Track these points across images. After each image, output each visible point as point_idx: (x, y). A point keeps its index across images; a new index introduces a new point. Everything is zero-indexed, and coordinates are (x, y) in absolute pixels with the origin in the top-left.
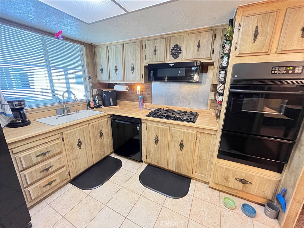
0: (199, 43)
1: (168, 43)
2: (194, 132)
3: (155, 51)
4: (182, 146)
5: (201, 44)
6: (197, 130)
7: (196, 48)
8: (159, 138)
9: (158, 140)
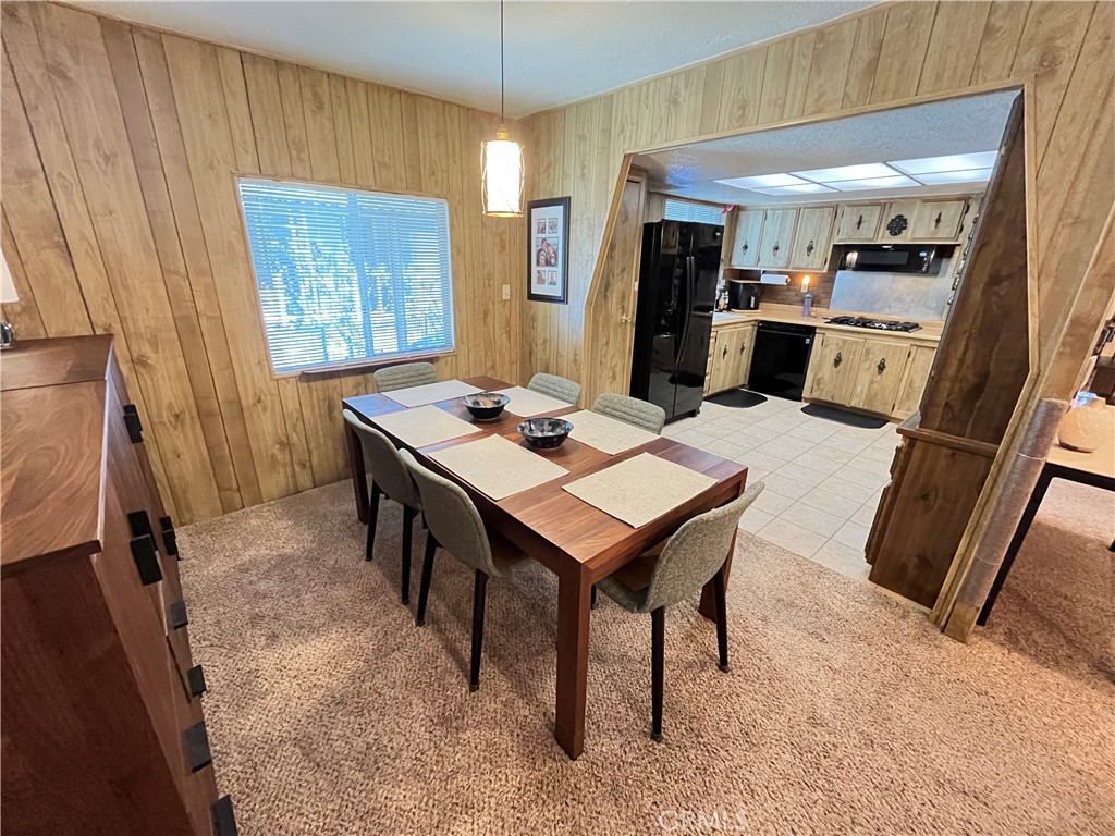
0: (940, 215)
1: (886, 212)
2: (906, 345)
3: (860, 223)
4: (881, 367)
5: (942, 218)
6: (912, 342)
7: (934, 223)
8: (844, 357)
9: (840, 361)
